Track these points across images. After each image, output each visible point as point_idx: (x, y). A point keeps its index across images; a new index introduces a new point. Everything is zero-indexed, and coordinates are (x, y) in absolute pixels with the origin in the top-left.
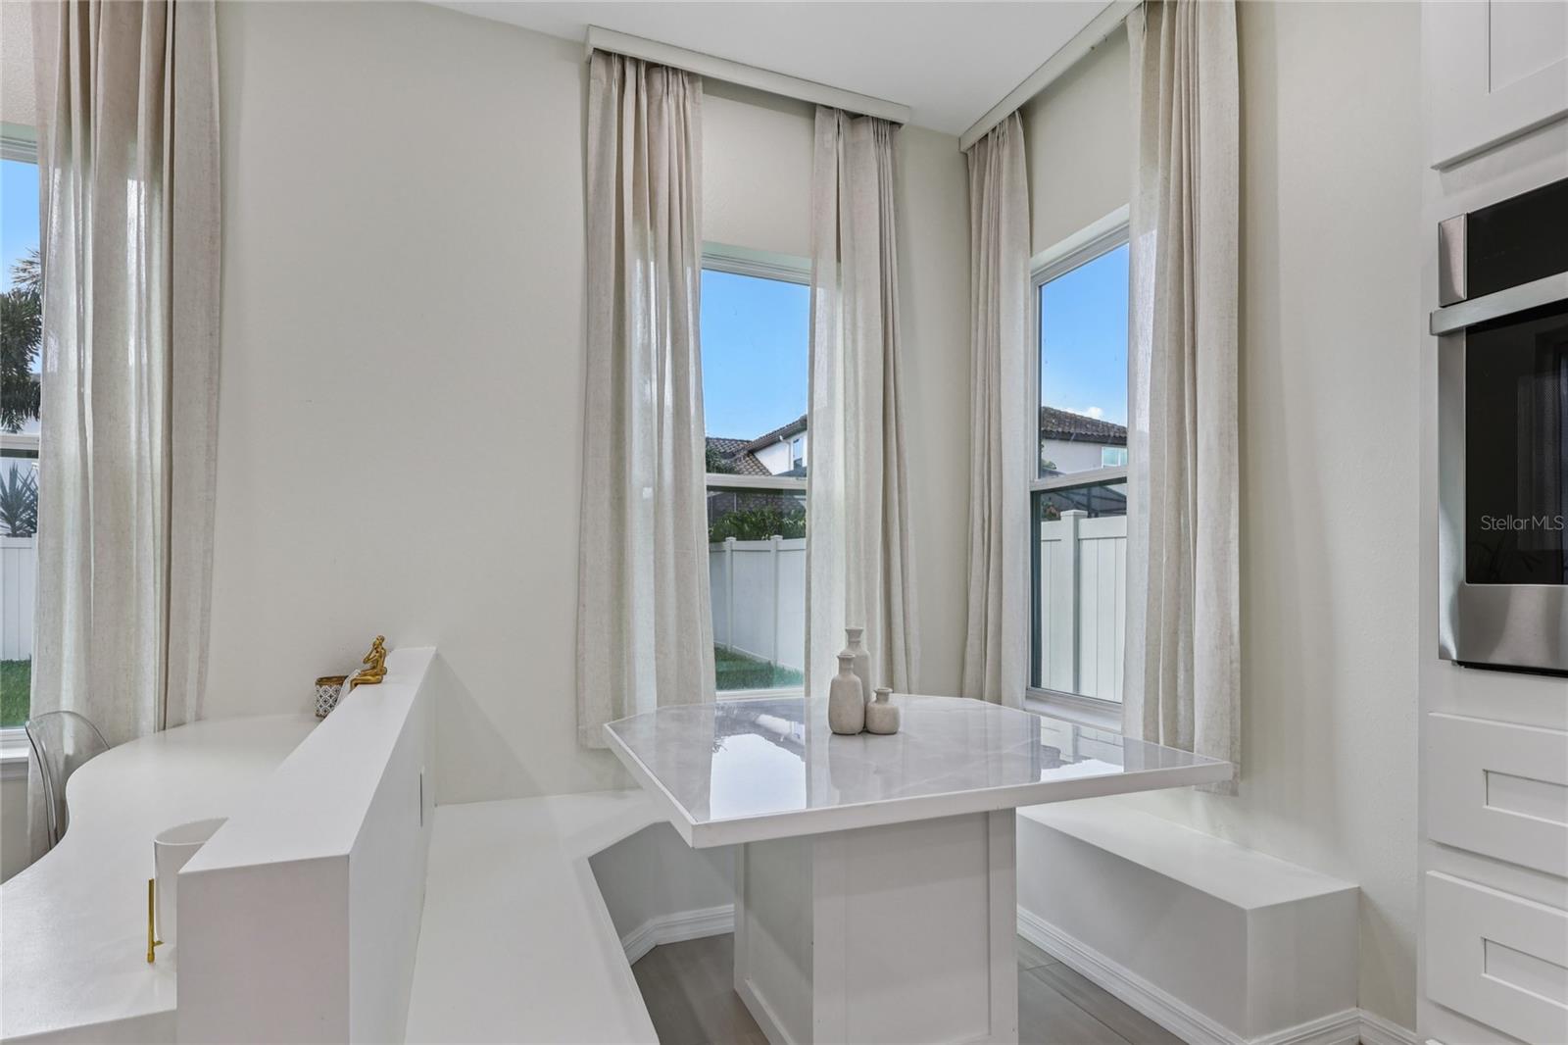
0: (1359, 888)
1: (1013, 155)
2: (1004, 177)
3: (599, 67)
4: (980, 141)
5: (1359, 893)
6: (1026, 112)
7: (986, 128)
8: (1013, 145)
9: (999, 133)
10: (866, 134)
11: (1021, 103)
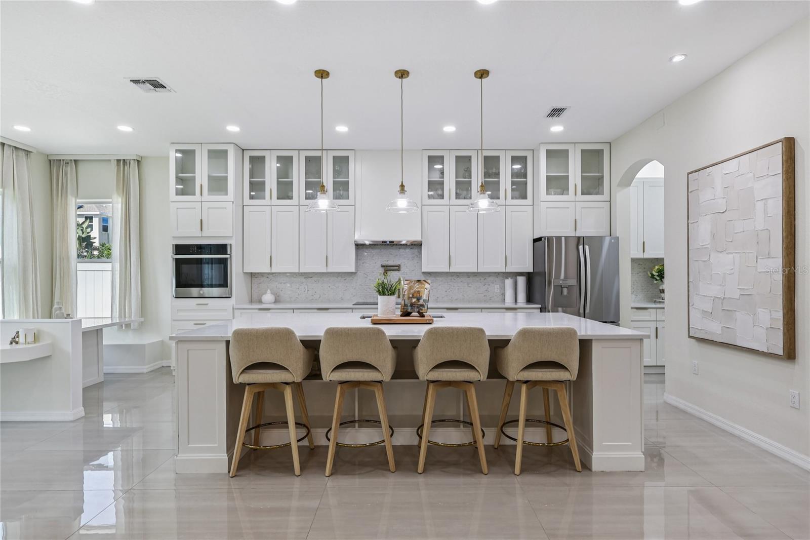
2: (69, 176)
4: (57, 160)
6: (76, 161)
7: (61, 158)
8: (71, 168)
9: (66, 163)
10: (21, 154)
11: (75, 159)
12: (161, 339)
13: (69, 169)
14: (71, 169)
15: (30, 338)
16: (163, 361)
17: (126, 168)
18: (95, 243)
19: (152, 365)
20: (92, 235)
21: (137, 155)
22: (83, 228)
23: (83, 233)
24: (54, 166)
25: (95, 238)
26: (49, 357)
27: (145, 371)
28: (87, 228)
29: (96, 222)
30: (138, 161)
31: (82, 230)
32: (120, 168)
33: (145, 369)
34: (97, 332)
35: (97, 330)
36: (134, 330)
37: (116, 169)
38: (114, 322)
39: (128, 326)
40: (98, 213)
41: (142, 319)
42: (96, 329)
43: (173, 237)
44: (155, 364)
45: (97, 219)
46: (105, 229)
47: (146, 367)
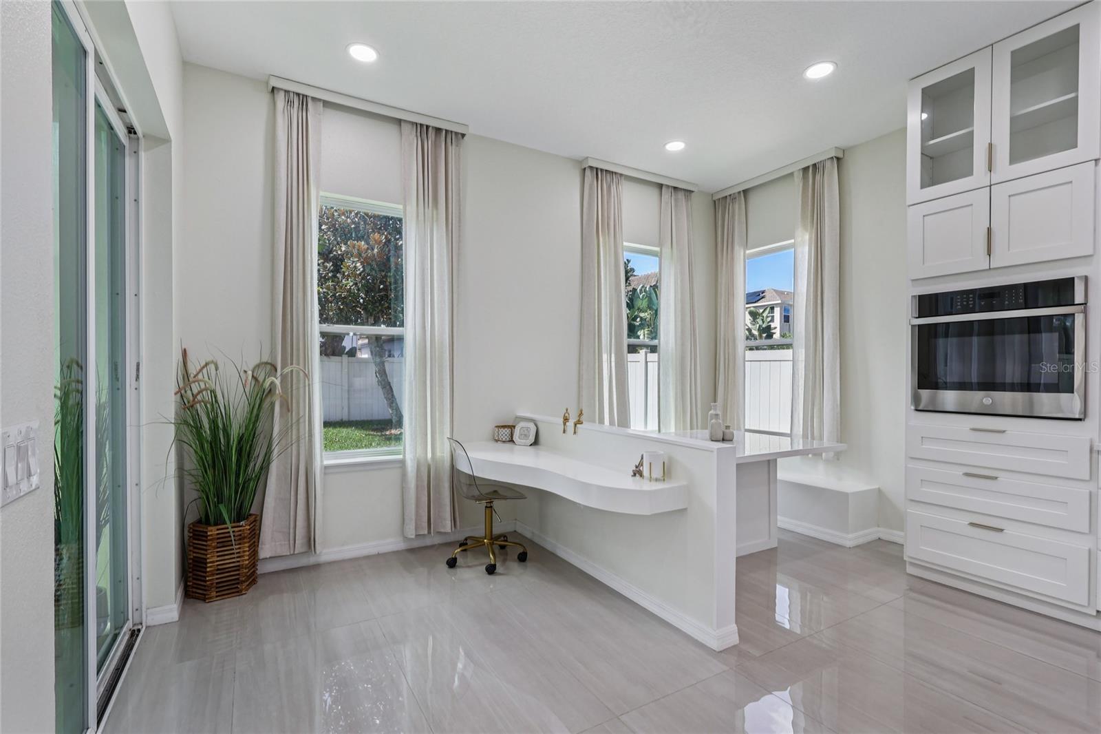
0: (879, 488)
1: (740, 208)
2: (736, 218)
3: (588, 172)
4: (723, 198)
5: (879, 490)
6: (745, 192)
7: (727, 194)
8: (740, 204)
9: (733, 198)
10: (681, 195)
11: (744, 189)
12: (877, 487)
13: (737, 206)
14: (738, 207)
15: (657, 473)
16: (879, 529)
17: (818, 177)
18: (775, 333)
19: (861, 533)
20: (773, 325)
21: (836, 147)
22: (763, 317)
23: (763, 322)
24: (719, 209)
25: (775, 328)
26: (683, 511)
27: (849, 544)
28: (767, 317)
29: (777, 311)
30: (838, 159)
31: (762, 320)
32: (808, 178)
33: (849, 539)
34: (768, 464)
35: (769, 461)
36: (827, 461)
37: (801, 185)
38: (796, 448)
39: (817, 454)
40: (780, 302)
41: (842, 446)
42: (768, 458)
43: (913, 280)
44: (866, 531)
45: (779, 309)
46: (786, 319)
47: (850, 536)
